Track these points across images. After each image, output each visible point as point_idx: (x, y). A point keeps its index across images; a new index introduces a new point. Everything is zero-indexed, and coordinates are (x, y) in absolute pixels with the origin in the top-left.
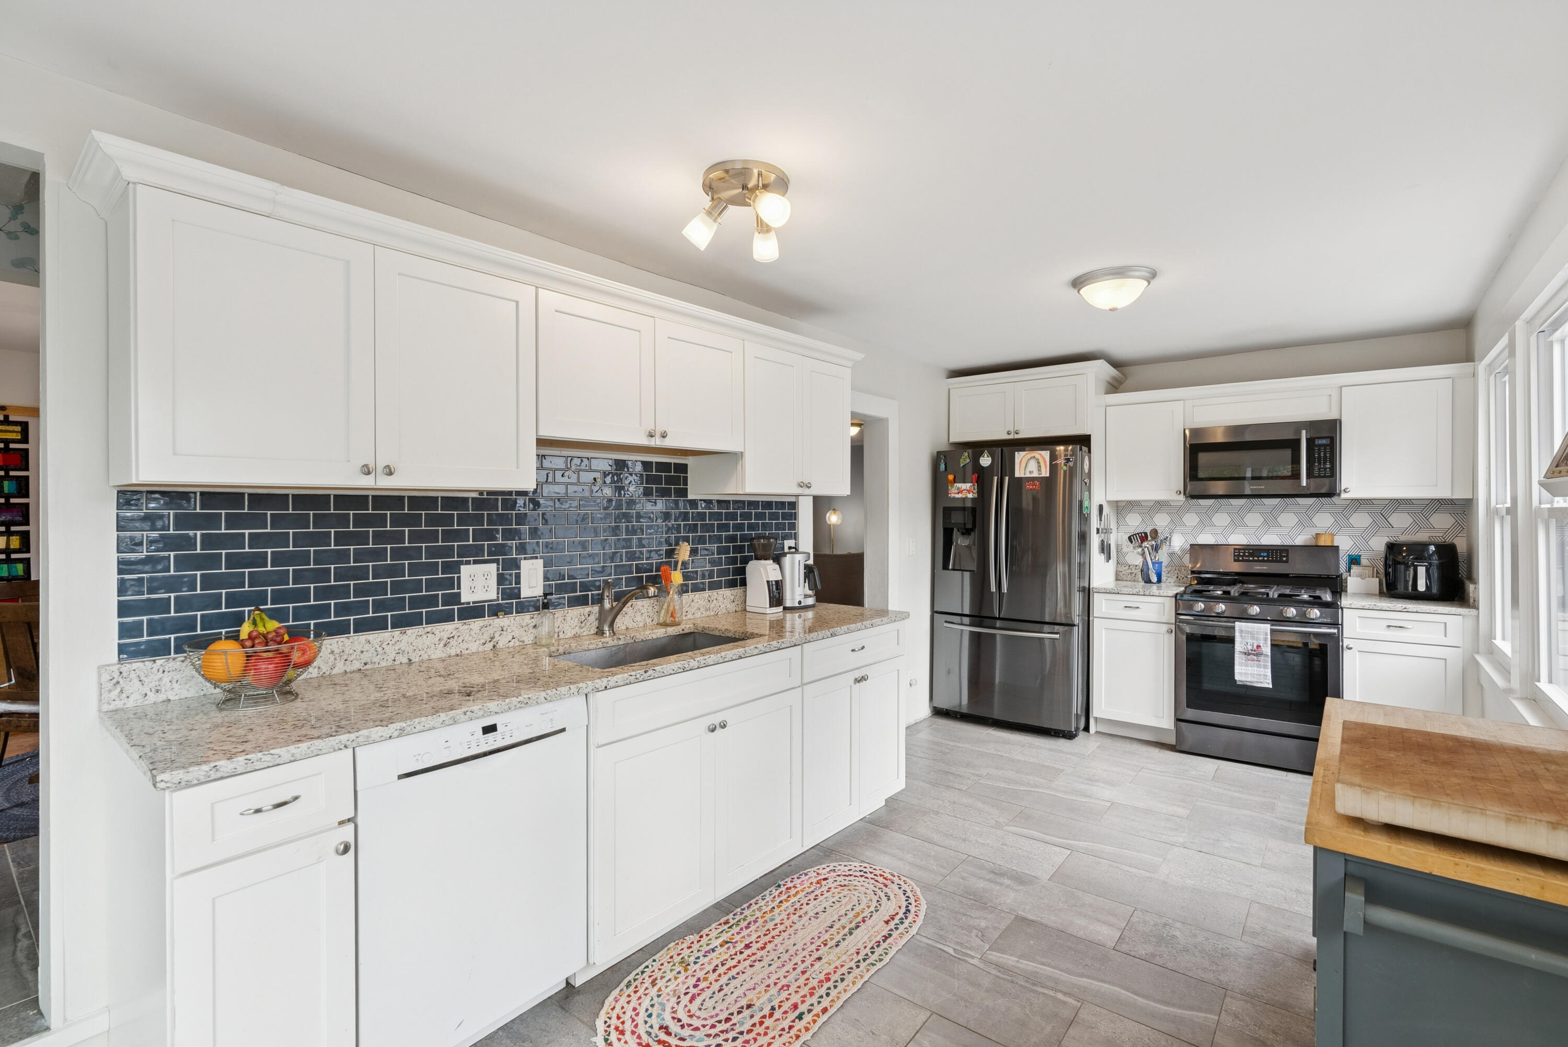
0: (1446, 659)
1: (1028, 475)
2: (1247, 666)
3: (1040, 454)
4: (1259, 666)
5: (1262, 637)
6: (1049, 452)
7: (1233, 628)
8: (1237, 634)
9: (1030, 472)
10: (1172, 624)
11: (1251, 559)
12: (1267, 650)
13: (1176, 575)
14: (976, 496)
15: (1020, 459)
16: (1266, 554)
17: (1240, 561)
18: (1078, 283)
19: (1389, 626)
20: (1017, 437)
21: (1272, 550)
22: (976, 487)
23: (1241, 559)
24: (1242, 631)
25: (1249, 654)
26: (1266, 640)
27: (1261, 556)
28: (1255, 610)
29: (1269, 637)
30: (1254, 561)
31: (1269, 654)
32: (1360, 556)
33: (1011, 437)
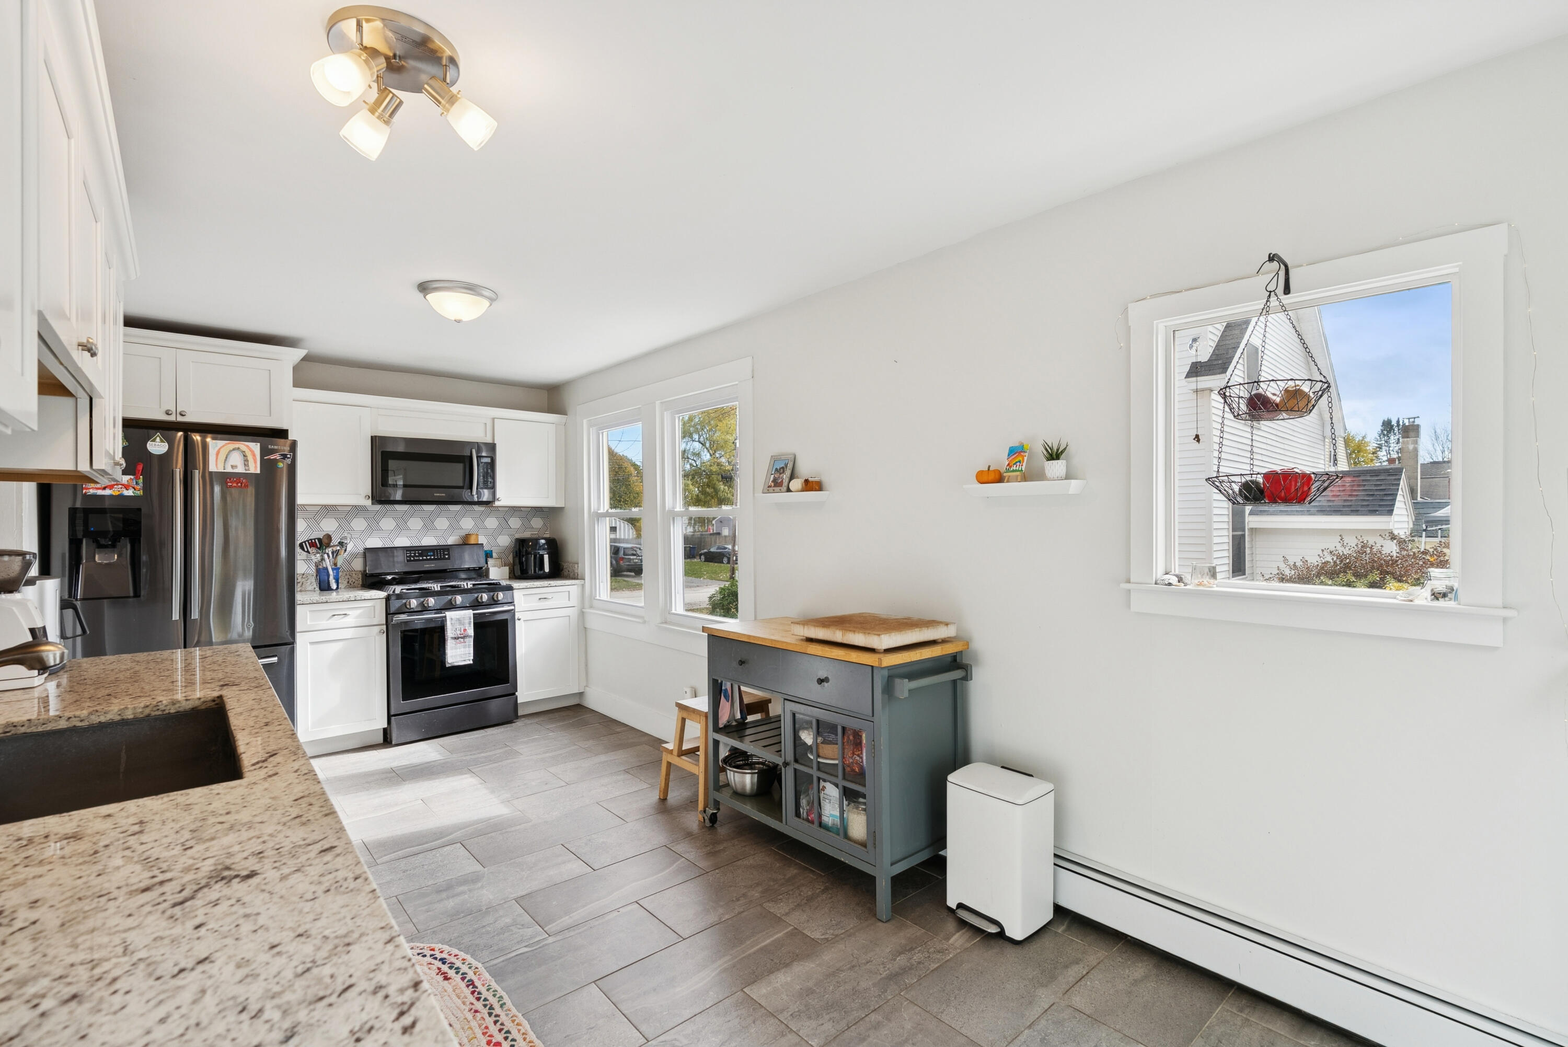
0: (569, 616)
1: (229, 470)
2: (456, 649)
3: (247, 446)
4: (465, 647)
5: (467, 621)
6: (259, 444)
7: (445, 617)
8: (448, 623)
9: (232, 467)
10: (383, 625)
11: (421, 558)
12: (471, 632)
13: (347, 580)
14: (140, 493)
15: (217, 449)
16: (432, 553)
17: (413, 561)
18: (424, 288)
19: (540, 599)
20: (180, 419)
21: (437, 550)
22: (141, 481)
23: (412, 559)
24: (452, 619)
25: (458, 638)
26: (470, 623)
27: (429, 556)
28: (459, 599)
29: (472, 620)
30: (423, 560)
31: (473, 635)
32: (492, 551)
33: (172, 418)
